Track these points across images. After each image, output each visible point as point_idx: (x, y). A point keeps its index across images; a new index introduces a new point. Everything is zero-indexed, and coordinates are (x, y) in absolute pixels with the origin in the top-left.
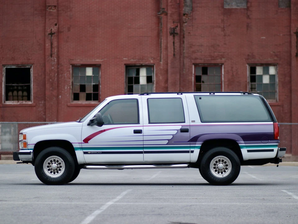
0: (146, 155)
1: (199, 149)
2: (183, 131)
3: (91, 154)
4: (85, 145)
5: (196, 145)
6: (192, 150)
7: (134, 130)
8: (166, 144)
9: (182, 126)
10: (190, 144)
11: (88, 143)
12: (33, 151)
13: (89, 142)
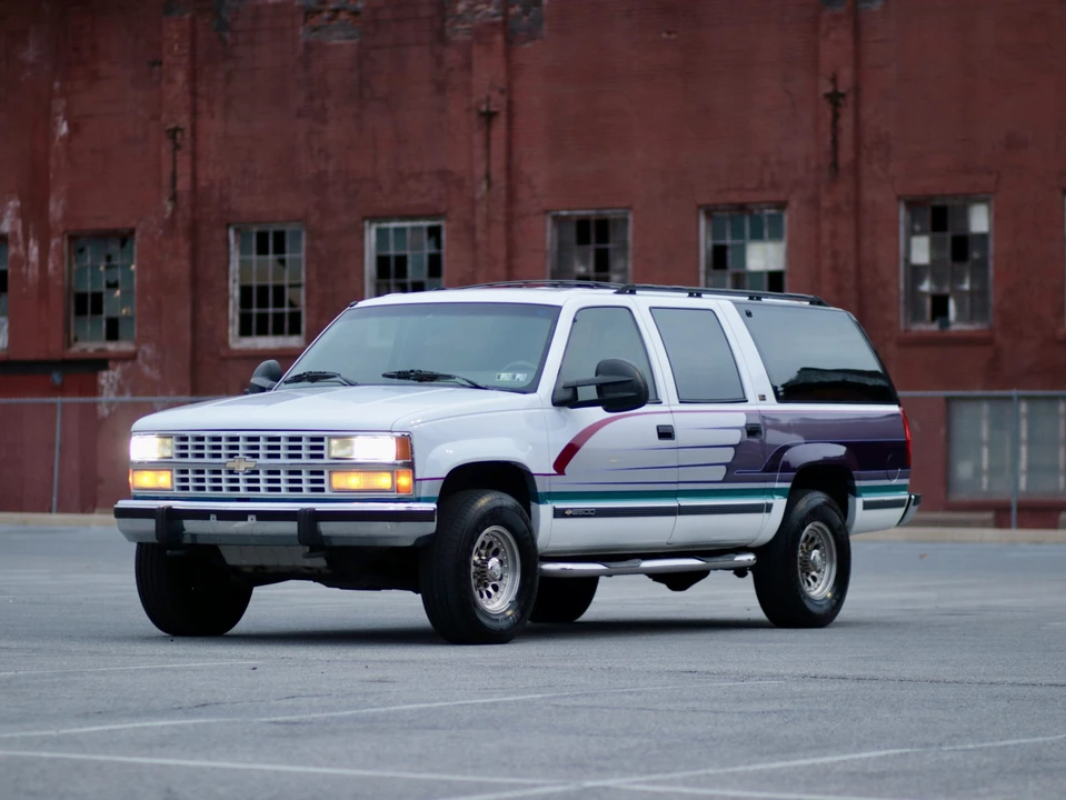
0: (681, 519)
1: (785, 501)
2: (752, 431)
3: (571, 516)
4: (559, 484)
5: (777, 485)
6: (770, 501)
7: (658, 427)
8: (721, 478)
9: (748, 413)
10: (765, 481)
11: (564, 474)
12: (438, 504)
13: (566, 470)
